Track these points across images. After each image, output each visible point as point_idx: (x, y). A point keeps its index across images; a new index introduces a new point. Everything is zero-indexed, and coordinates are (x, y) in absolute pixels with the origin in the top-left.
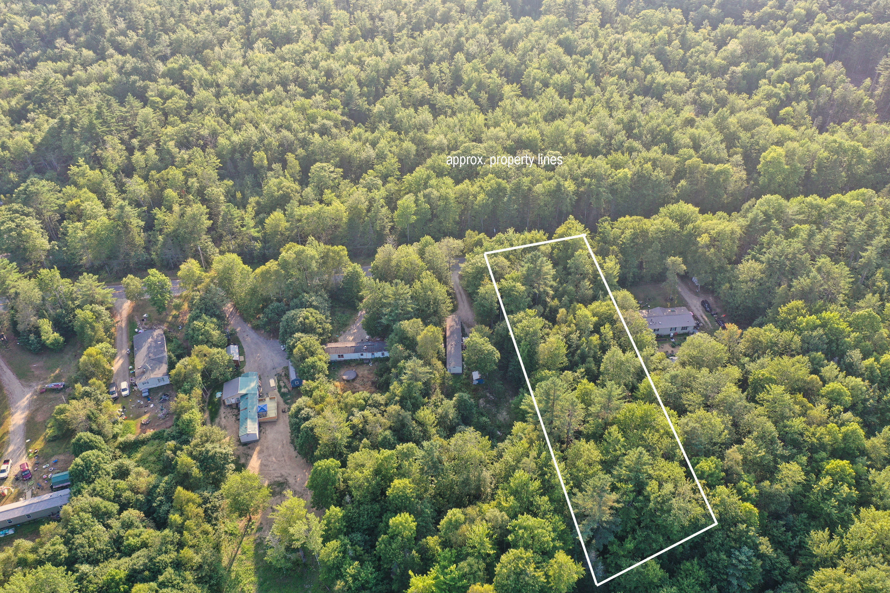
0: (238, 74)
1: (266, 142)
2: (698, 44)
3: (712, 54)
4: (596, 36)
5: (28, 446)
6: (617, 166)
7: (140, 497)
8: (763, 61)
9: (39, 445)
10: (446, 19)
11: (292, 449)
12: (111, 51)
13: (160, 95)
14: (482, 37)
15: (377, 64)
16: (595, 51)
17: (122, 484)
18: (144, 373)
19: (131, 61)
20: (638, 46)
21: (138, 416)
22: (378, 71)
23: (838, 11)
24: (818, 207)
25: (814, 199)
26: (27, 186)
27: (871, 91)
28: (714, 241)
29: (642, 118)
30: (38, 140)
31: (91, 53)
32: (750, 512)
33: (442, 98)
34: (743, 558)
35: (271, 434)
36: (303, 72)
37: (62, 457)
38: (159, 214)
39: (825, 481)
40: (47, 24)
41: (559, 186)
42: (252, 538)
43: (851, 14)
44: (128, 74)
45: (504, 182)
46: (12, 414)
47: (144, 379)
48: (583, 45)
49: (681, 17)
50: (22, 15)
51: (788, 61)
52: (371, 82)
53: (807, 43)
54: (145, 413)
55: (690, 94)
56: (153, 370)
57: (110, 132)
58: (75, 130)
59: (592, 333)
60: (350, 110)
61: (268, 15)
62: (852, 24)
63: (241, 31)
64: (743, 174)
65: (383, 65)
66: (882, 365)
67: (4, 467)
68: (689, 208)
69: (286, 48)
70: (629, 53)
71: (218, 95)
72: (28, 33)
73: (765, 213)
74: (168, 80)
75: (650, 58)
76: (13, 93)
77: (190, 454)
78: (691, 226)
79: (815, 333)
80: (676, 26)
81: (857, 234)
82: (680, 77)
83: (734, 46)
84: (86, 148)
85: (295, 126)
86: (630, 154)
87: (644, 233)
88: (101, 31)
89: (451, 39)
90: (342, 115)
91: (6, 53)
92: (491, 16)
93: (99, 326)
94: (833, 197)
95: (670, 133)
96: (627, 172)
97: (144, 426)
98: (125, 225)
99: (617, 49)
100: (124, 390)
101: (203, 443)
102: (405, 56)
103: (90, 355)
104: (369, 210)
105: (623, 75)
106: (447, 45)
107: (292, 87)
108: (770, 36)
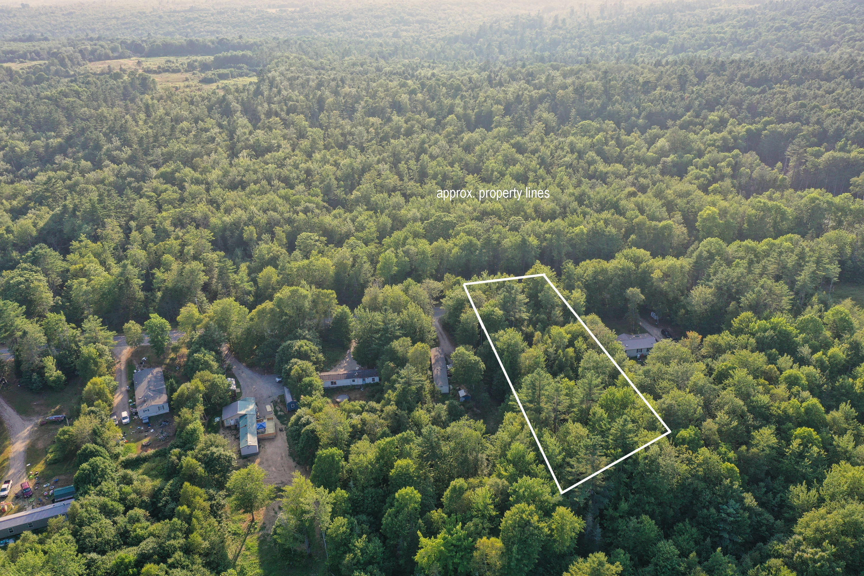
0: (226, 174)
1: (255, 219)
2: (631, 143)
3: (644, 150)
4: (542, 141)
5: (28, 469)
6: (573, 225)
7: (145, 498)
8: (689, 152)
9: (40, 468)
10: (409, 133)
11: (291, 461)
12: (107, 162)
13: (155, 190)
14: (443, 142)
15: (351, 163)
16: (542, 148)
17: (127, 489)
18: (145, 401)
19: (126, 168)
20: (580, 145)
21: (138, 440)
22: (353, 169)
23: (746, 117)
24: (753, 250)
25: (748, 243)
26: (36, 249)
27: (784, 170)
28: (666, 275)
29: (591, 193)
30: (41, 224)
31: (89, 163)
32: (732, 469)
33: (411, 185)
34: (731, 510)
35: (270, 449)
36: (285, 172)
37: (63, 477)
38: (158, 274)
39: (795, 444)
40: (47, 146)
41: (524, 241)
42: (255, 537)
43: (757, 119)
44: (125, 178)
45: (475, 240)
46: (13, 444)
47: (145, 406)
48: (532, 146)
49: (614, 126)
50: (22, 141)
51: (710, 152)
52: (347, 177)
53: (724, 139)
54: (146, 437)
55: (630, 178)
56: (153, 398)
57: (109, 216)
58: (78, 213)
59: (568, 347)
60: (329, 199)
61: (251, 133)
62: (759, 126)
63: (226, 146)
64: (685, 230)
65: (357, 165)
66: (830, 358)
67: (4, 486)
68: (641, 252)
69: (268, 156)
70: (572, 152)
71: (208, 190)
72: (28, 154)
73: (708, 251)
74: (161, 180)
75: (592, 154)
76: (14, 196)
77: (196, 458)
78: (644, 265)
79: (767, 334)
80: (610, 133)
81: (790, 265)
82: (619, 167)
83: (662, 142)
84: (87, 228)
85: (280, 208)
86: (584, 217)
87: (604, 271)
88: (98, 147)
89: (417, 146)
90: (324, 201)
91: (6, 170)
92: (450, 129)
93: (102, 361)
94: (765, 240)
95: (617, 202)
96: (583, 228)
97: (145, 447)
98: (127, 281)
99: (562, 149)
100: (125, 418)
101: (207, 447)
102: (376, 159)
103: (95, 384)
104: (353, 266)
105: (570, 166)
106: (412, 150)
107: (276, 182)
108: (692, 136)
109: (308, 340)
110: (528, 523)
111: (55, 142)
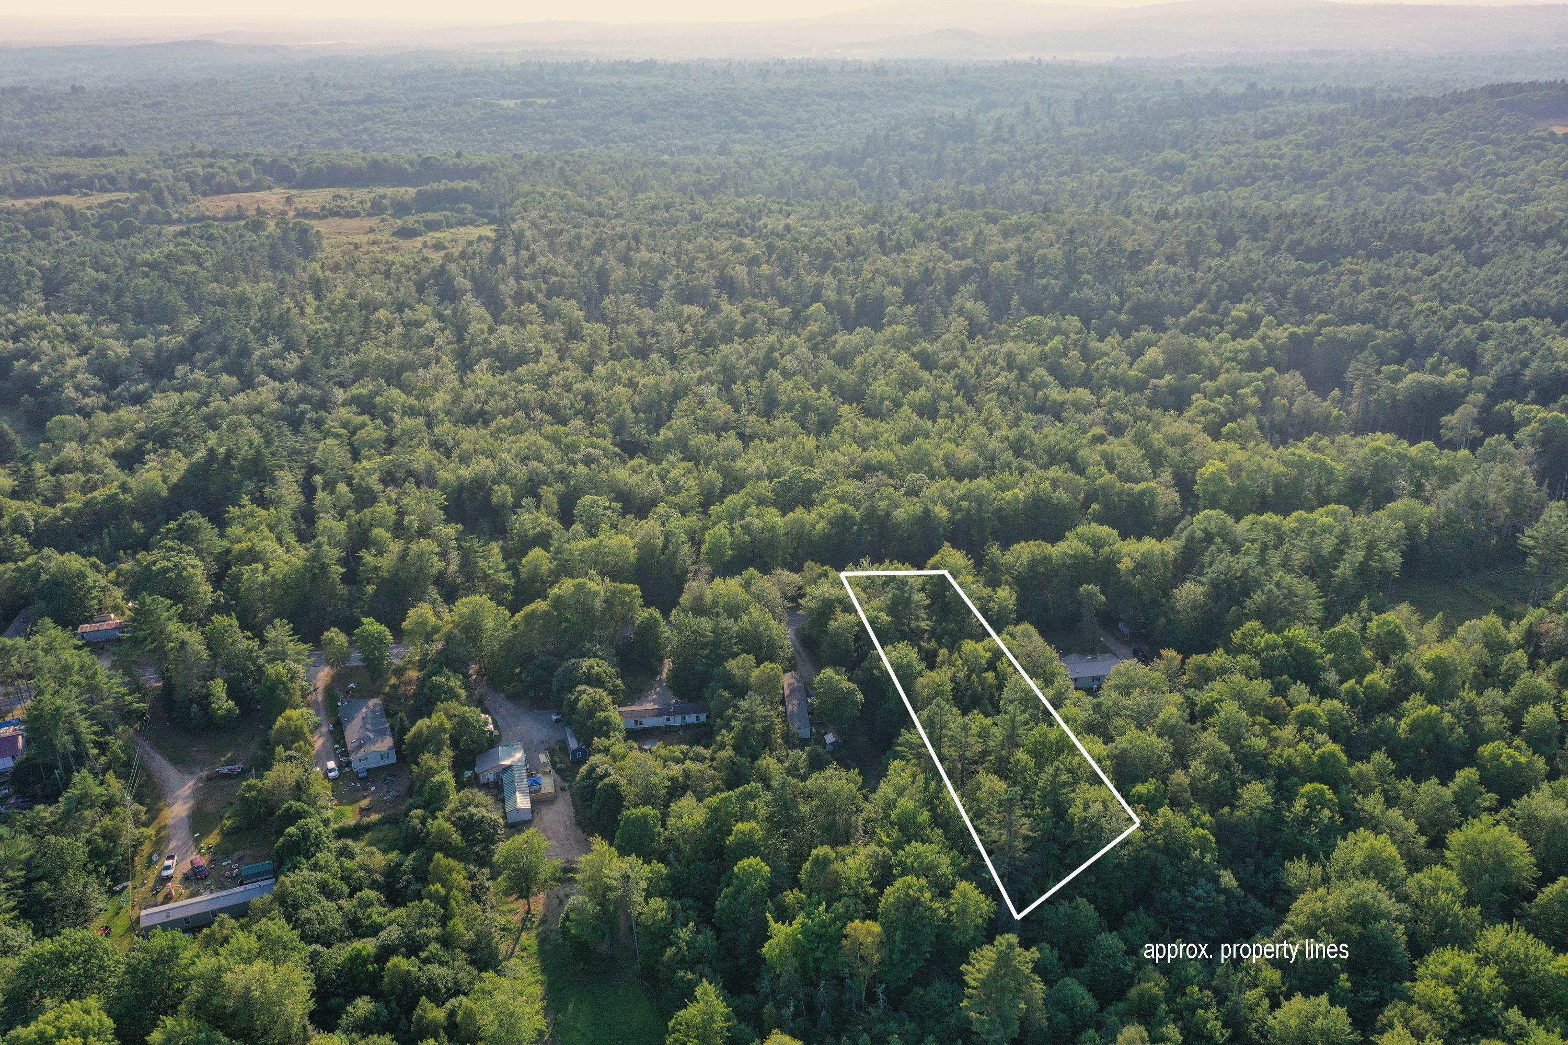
0: (457, 399)
1: (508, 475)
2: (1106, 354)
3: (1125, 366)
4: (963, 349)
5: (197, 841)
6: (1002, 488)
7: (378, 877)
8: (1196, 371)
9: (213, 839)
10: (748, 333)
11: (580, 831)
12: (263, 377)
13: (345, 425)
14: (803, 350)
15: (657, 384)
16: (963, 363)
17: (349, 864)
18: (360, 746)
19: (295, 389)
20: (1022, 358)
21: (355, 801)
22: (659, 393)
23: (1291, 314)
24: (1276, 528)
25: (1270, 518)
26: (185, 519)
27: (1341, 403)
28: (1140, 567)
29: (1036, 437)
30: (174, 478)
31: (234, 379)
32: (1204, 838)
33: (752, 421)
34: (1200, 892)
35: (549, 815)
36: (550, 396)
37: (250, 852)
38: (368, 558)
39: (1299, 805)
40: (159, 349)
41: (927, 512)
42: (533, 933)
43: (1308, 317)
44: (294, 404)
45: (851, 510)
46: (170, 806)
47: (361, 753)
48: (946, 358)
49: (1079, 324)
50: (117, 339)
51: (1227, 371)
52: (650, 406)
53: (1253, 350)
54: (365, 797)
55: (1101, 412)
56: (374, 742)
57: (281, 467)
58: (234, 462)
59: (986, 670)
60: (623, 441)
61: (491, 331)
62: (1310, 328)
63: (453, 351)
64: (1176, 497)
65: (665, 385)
66: (1366, 688)
67: (168, 863)
68: (1104, 531)
69: (522, 370)
70: (1010, 368)
71: (429, 425)
72: (128, 361)
73: (1205, 531)
74: (354, 408)
75: (1041, 372)
76: (118, 432)
77: (447, 819)
78: (1107, 549)
79: (1276, 653)
80: (1073, 336)
81: (1325, 552)
82: (1084, 394)
83: (1153, 354)
84: (250, 485)
85: (548, 457)
86: (1021, 474)
87: (1046, 559)
88: (245, 352)
89: (761, 354)
90: (614, 444)
91: (94, 388)
92: (814, 327)
93: (296, 686)
94: (1295, 514)
95: (1075, 451)
96: (1019, 493)
97: (365, 811)
98: (324, 567)
99: (994, 363)
100: (331, 770)
101: (464, 807)
102: (696, 376)
103: (289, 719)
104: (665, 547)
105: (1004, 391)
106: (754, 362)
107: (537, 413)
108: (1202, 344)
109: (601, 658)
110: (916, 902)
111: (174, 341)
